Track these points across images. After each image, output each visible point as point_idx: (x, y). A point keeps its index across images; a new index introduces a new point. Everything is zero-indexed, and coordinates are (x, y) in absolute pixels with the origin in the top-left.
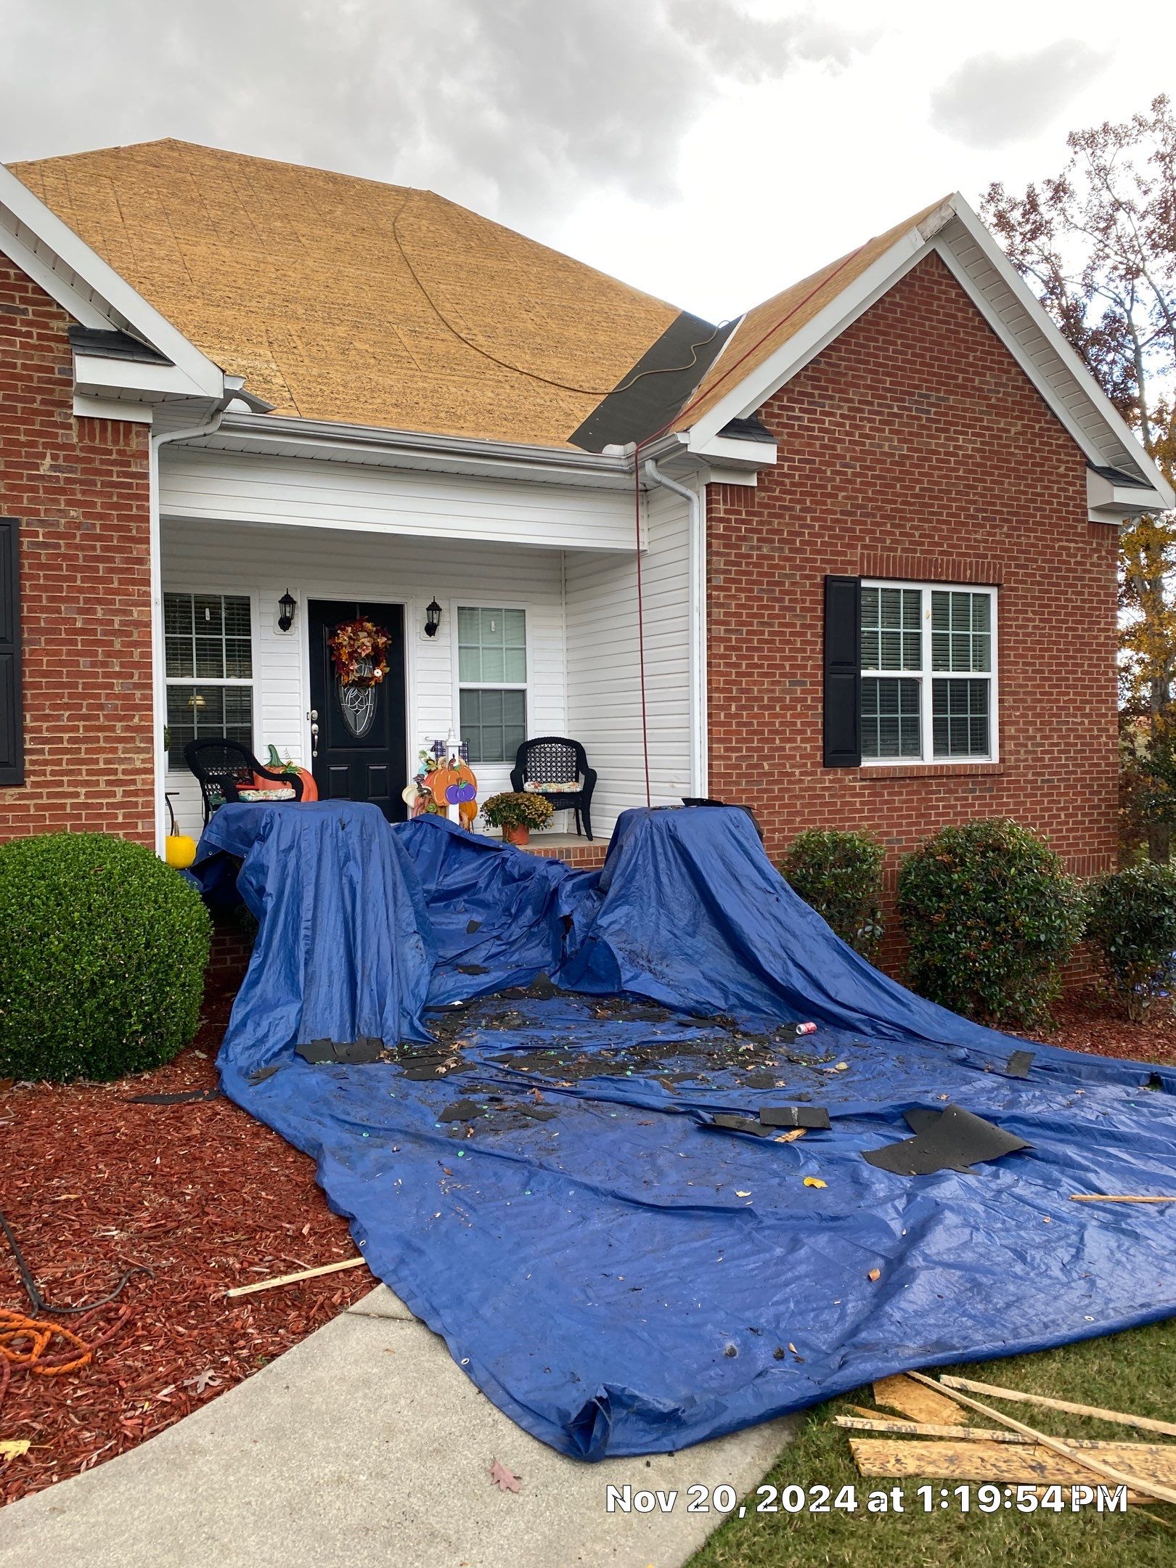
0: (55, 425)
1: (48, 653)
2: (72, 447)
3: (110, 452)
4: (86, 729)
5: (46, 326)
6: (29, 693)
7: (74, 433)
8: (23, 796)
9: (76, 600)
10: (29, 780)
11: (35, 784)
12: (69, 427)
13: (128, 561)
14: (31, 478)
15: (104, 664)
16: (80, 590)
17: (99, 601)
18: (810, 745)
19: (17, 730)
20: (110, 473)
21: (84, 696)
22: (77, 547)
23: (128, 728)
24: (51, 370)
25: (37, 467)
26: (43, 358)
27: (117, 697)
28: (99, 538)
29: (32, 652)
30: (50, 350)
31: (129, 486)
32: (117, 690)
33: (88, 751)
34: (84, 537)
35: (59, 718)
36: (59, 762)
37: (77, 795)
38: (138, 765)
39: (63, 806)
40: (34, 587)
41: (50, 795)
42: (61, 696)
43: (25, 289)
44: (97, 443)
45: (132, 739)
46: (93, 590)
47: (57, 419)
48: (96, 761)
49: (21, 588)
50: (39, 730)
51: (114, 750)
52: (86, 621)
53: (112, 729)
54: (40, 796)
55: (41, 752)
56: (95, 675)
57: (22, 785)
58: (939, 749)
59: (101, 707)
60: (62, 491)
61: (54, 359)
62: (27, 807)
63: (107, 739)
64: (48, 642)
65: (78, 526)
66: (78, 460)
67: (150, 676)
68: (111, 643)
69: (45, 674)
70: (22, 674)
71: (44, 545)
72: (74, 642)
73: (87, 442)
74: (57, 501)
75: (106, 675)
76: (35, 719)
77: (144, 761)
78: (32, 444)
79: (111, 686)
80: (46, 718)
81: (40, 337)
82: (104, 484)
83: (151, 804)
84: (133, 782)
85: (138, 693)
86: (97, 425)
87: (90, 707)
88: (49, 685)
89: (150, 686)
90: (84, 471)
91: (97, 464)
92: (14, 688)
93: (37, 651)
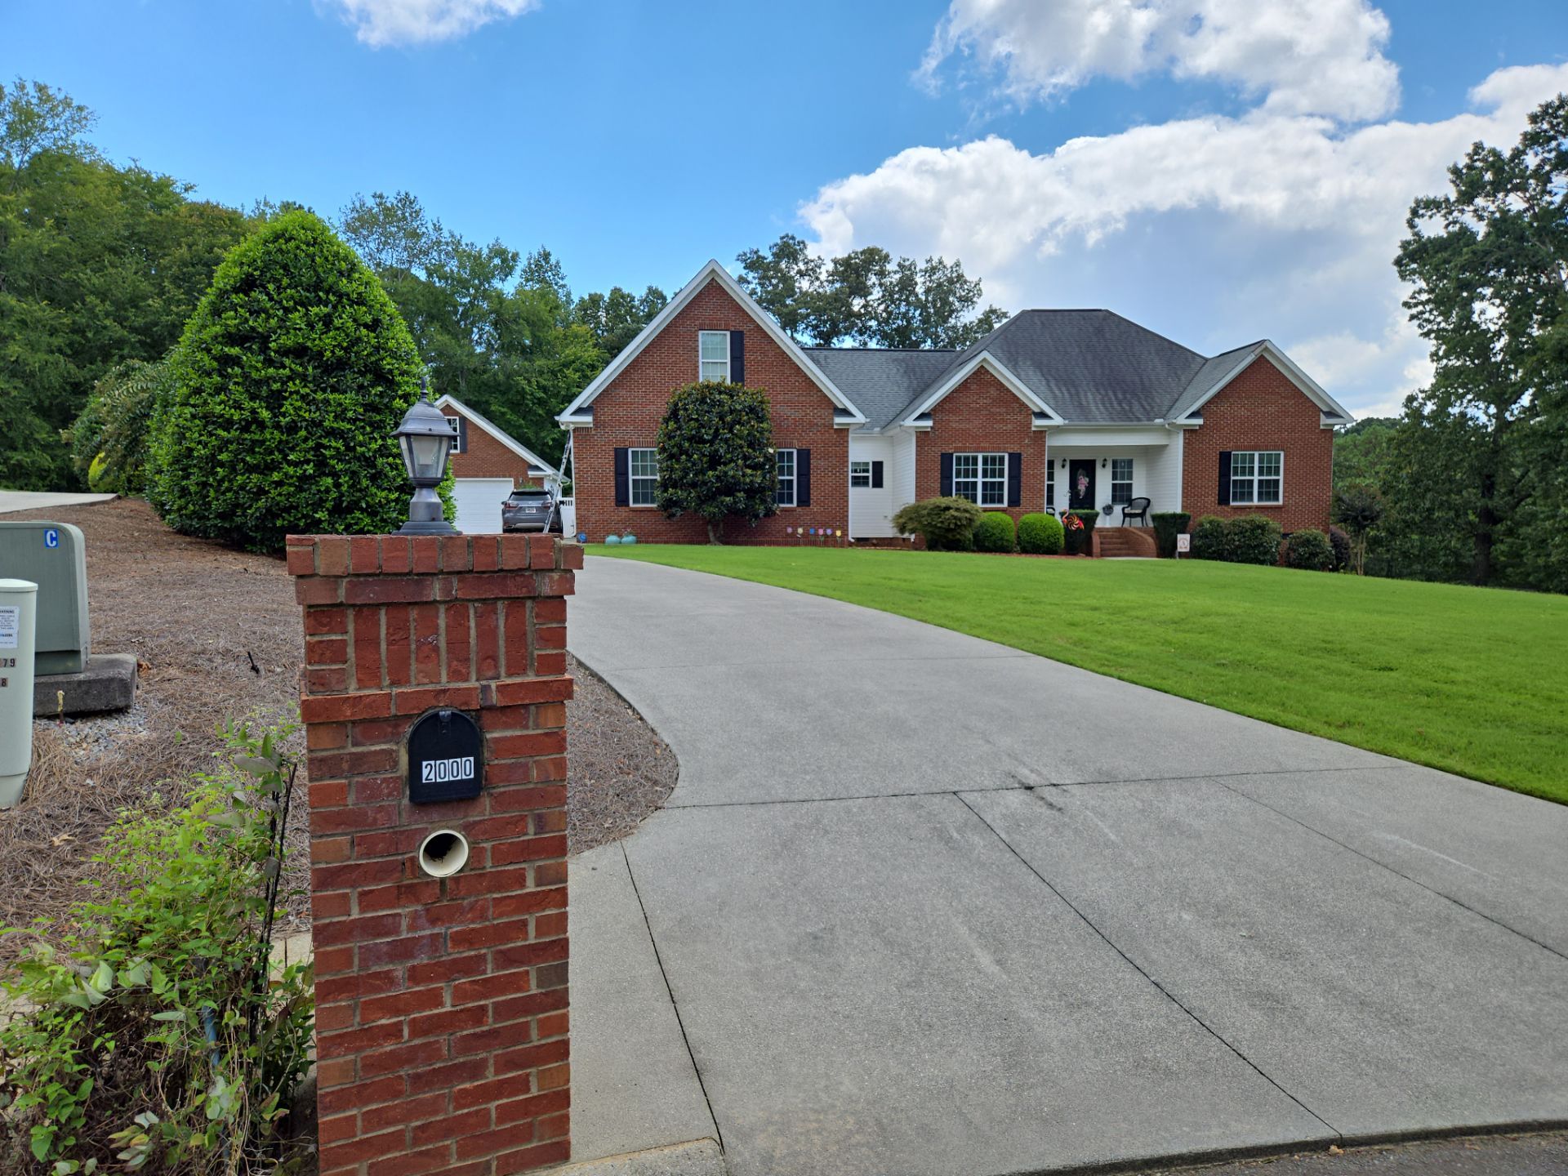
0: (1028, 432)
1: (1026, 479)
2: (1032, 438)
3: (1039, 439)
4: (1032, 495)
5: (1027, 413)
6: (1022, 488)
7: (1032, 435)
10: (1021, 505)
13: (1043, 456)
14: (1024, 444)
16: (1032, 466)
17: (1036, 468)
18: (1213, 498)
19: (1019, 495)
21: (1032, 488)
22: (1032, 457)
25: (1026, 442)
28: (1036, 455)
31: (1043, 443)
33: (1033, 499)
35: (1027, 493)
36: (1027, 502)
37: (1030, 509)
38: (1041, 503)
39: (1028, 511)
40: (1023, 466)
41: (1025, 508)
42: (1027, 488)
43: (1024, 405)
47: (1031, 432)
48: (1034, 502)
50: (1023, 495)
51: (1037, 500)
53: (1037, 495)
54: (1022, 509)
55: (1024, 500)
56: (1034, 484)
57: (1019, 507)
58: (1260, 499)
59: (1035, 490)
61: (1029, 420)
62: (1019, 511)
65: (1033, 453)
68: (1037, 477)
69: (1025, 484)
70: (1020, 484)
71: (1026, 457)
72: (1030, 477)
73: (1035, 436)
74: (1029, 448)
78: (1025, 438)
82: (1040, 443)
85: (1042, 487)
86: (1038, 433)
90: (1034, 442)
92: (1019, 487)
93: (1023, 479)
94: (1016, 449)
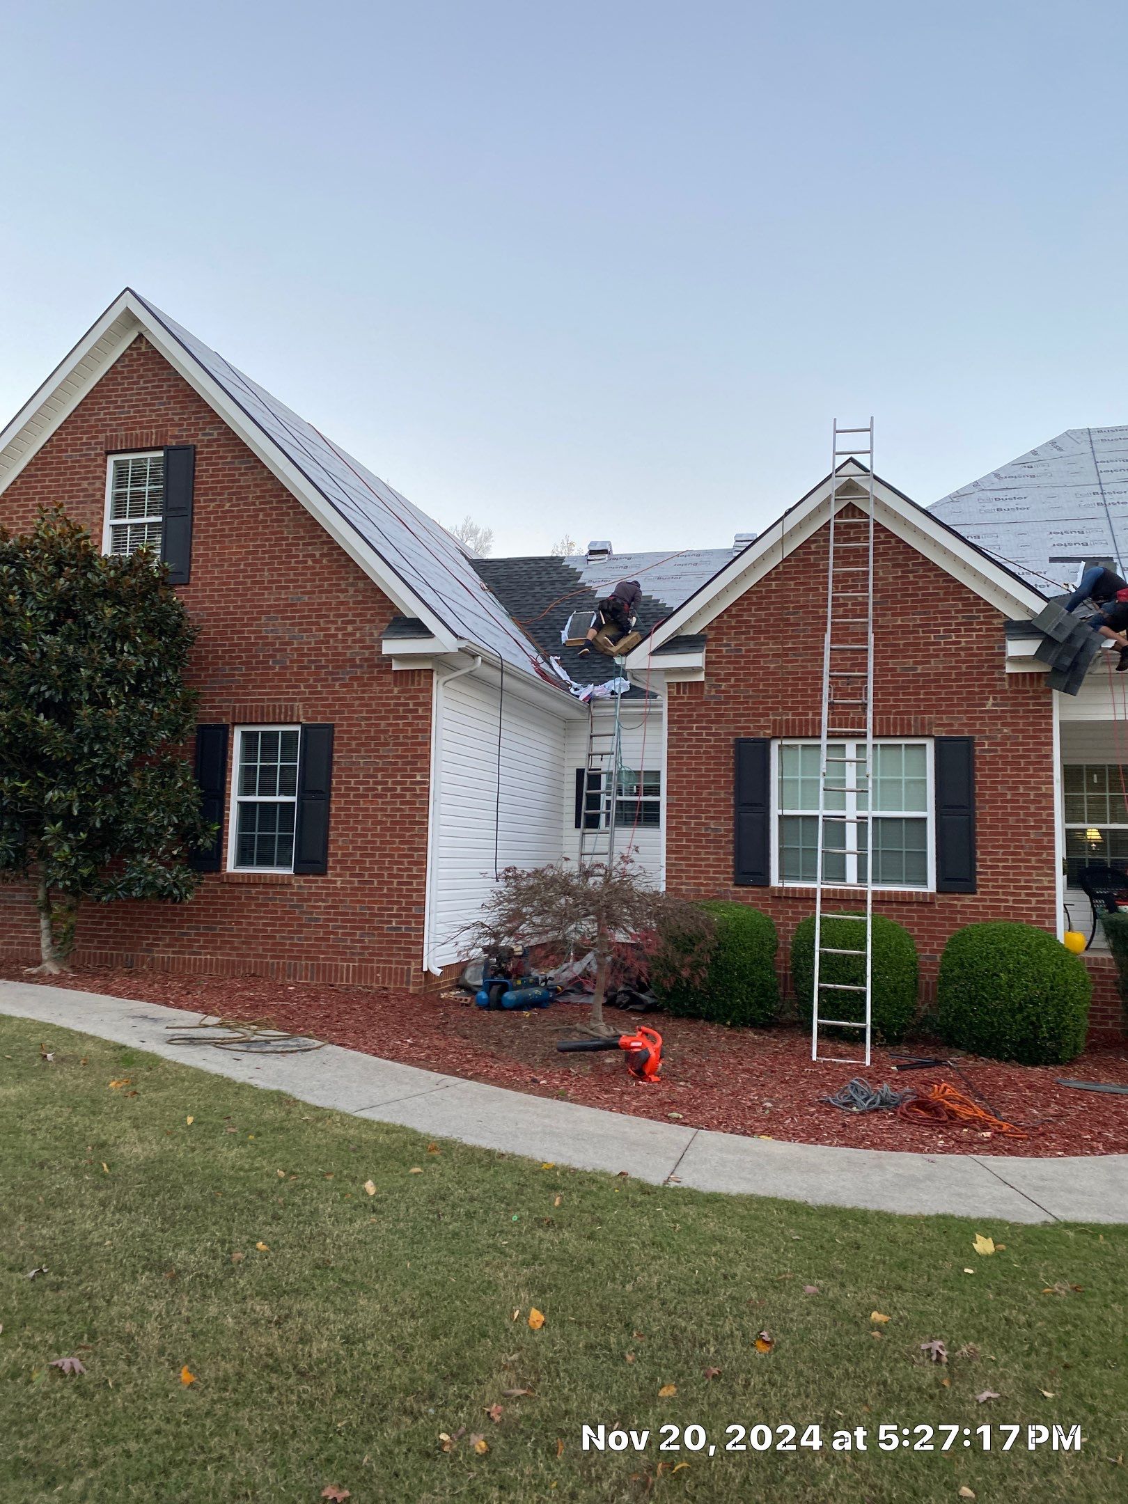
0: (995, 679)
1: (991, 814)
2: (1005, 691)
3: (1027, 692)
4: (1013, 860)
5: (991, 623)
6: (979, 838)
7: (1006, 683)
8: (975, 900)
9: (1007, 782)
10: (979, 890)
11: (982, 893)
12: (1003, 680)
13: (1039, 757)
14: (982, 712)
15: (1024, 821)
16: (1010, 776)
17: (1022, 782)
19: (972, 859)
20: (1027, 704)
21: (1011, 840)
22: (1009, 751)
23: (1039, 861)
24: (993, 648)
25: (984, 705)
26: (989, 642)
27: (1033, 841)
28: (1022, 744)
29: (982, 814)
30: (992, 636)
31: (1039, 711)
32: (1032, 837)
33: (1014, 874)
34: (1012, 744)
35: (996, 853)
36: (996, 880)
37: (1007, 901)
38: (1046, 884)
39: (999, 907)
40: (982, 776)
41: (991, 900)
42: (997, 840)
43: (979, 604)
44: (1020, 688)
45: (1041, 868)
46: (1018, 776)
47: (996, 676)
48: (1019, 881)
49: (975, 776)
50: (984, 860)
51: (1030, 874)
52: (1014, 795)
53: (1029, 861)
54: (985, 900)
55: (986, 874)
56: (1019, 827)
57: (975, 893)
59: (1022, 847)
60: (999, 718)
61: (996, 642)
62: (977, 907)
63: (1026, 867)
64: (991, 808)
65: (1008, 738)
66: (1008, 698)
67: (1053, 828)
68: (1028, 808)
69: (989, 827)
70: (975, 827)
71: (989, 751)
72: (1005, 808)
73: (1014, 688)
74: (996, 724)
75: (1026, 827)
76: (983, 853)
77: (1049, 882)
78: (982, 692)
79: (1027, 834)
80: (990, 853)
81: (988, 630)
82: (1025, 711)
83: (1054, 909)
84: (1042, 895)
85: (1045, 839)
86: (1020, 677)
87: (1016, 847)
88: (991, 834)
89: (1053, 835)
90: (1013, 705)
91: (1020, 700)
92: (971, 835)
93: (984, 813)
94: (959, 726)
